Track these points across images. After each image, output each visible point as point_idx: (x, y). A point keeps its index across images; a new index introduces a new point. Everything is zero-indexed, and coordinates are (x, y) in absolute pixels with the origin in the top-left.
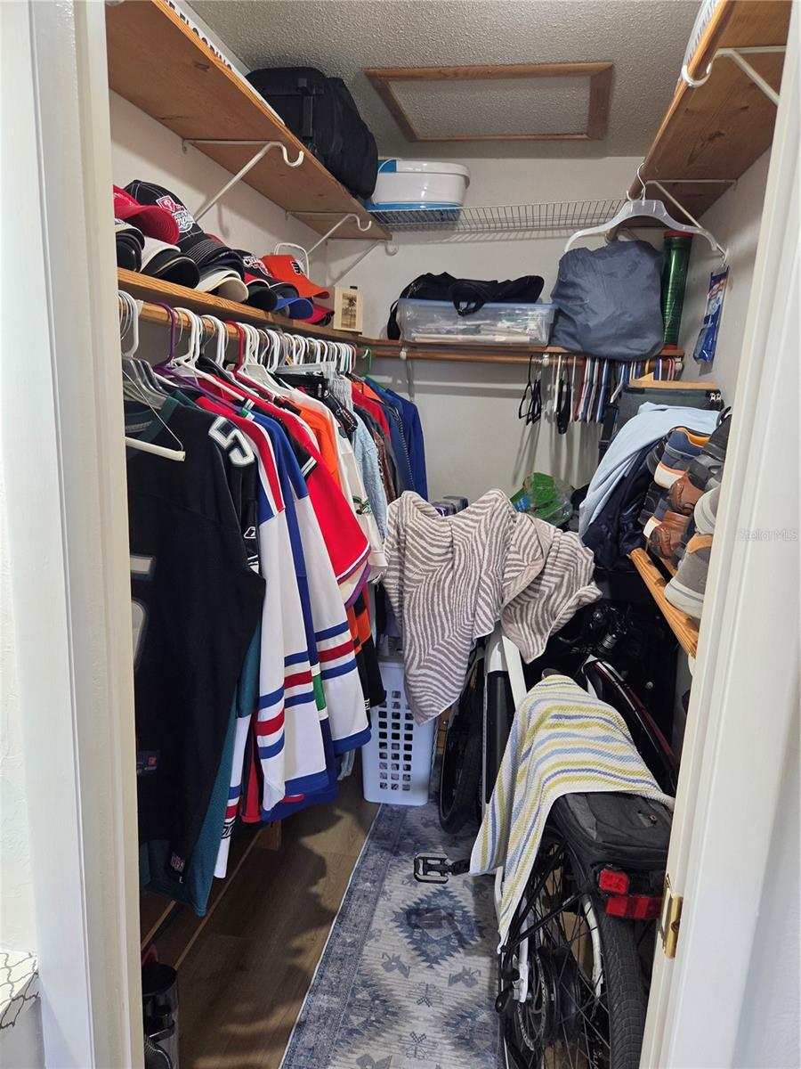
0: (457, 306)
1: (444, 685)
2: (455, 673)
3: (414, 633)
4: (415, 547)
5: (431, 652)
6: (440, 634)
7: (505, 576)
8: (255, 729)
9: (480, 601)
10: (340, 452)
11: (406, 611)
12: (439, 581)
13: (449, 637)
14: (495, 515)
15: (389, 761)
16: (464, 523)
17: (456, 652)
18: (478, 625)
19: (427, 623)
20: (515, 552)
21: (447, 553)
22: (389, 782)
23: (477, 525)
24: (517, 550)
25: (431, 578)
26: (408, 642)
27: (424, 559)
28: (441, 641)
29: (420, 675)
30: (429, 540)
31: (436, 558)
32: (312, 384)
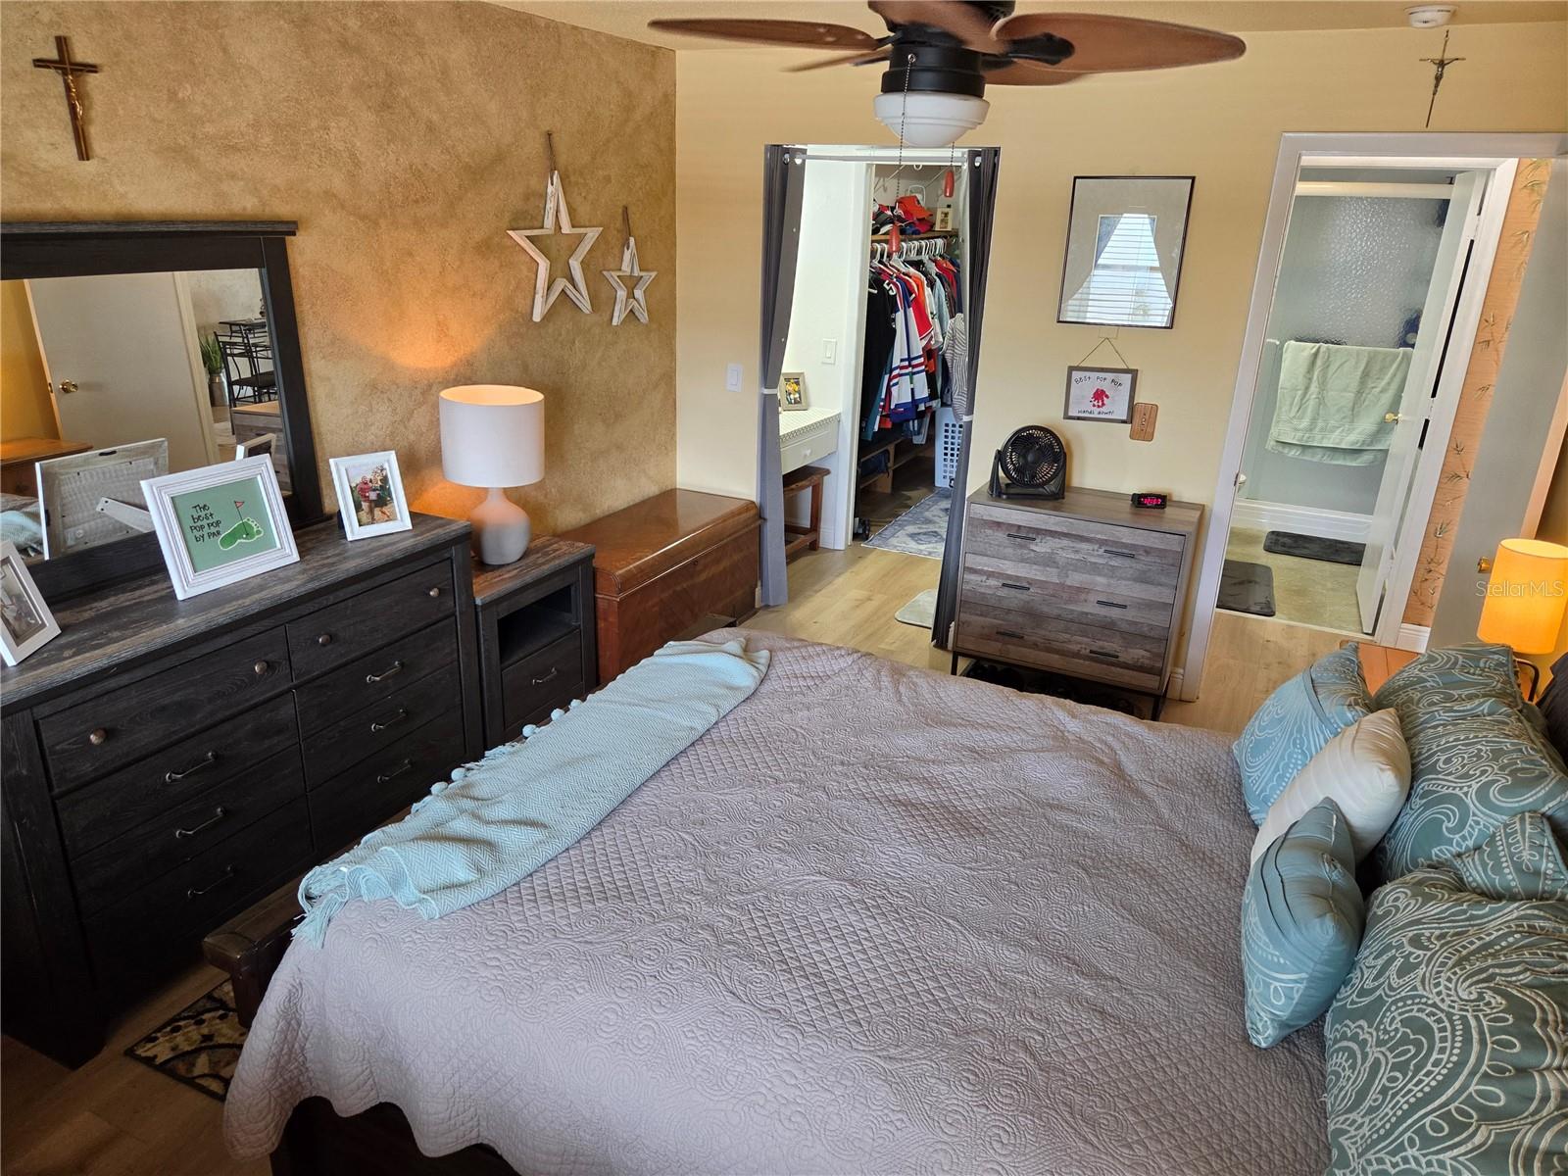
8: (890, 380)
10: (926, 293)
11: (954, 370)
15: (949, 457)
32: (918, 265)
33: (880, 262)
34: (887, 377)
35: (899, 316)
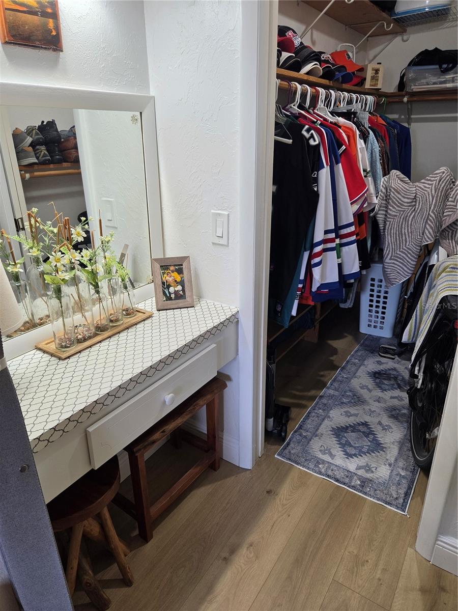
0: (440, 67)
1: (403, 269)
2: (410, 263)
3: (390, 242)
4: (395, 198)
5: (398, 252)
6: (404, 244)
7: (444, 214)
8: (310, 259)
9: (427, 226)
10: (359, 147)
11: (386, 231)
12: (407, 217)
13: (408, 245)
14: (442, 181)
15: (374, 314)
16: (423, 186)
17: (411, 253)
18: (425, 238)
19: (398, 238)
20: (452, 201)
21: (412, 202)
22: (373, 324)
23: (430, 186)
24: (453, 200)
25: (402, 215)
26: (386, 246)
27: (399, 205)
28: (404, 247)
29: (390, 263)
30: (403, 195)
31: (406, 204)
32: (348, 115)
33: (301, 107)
34: (306, 255)
35: (324, 175)
